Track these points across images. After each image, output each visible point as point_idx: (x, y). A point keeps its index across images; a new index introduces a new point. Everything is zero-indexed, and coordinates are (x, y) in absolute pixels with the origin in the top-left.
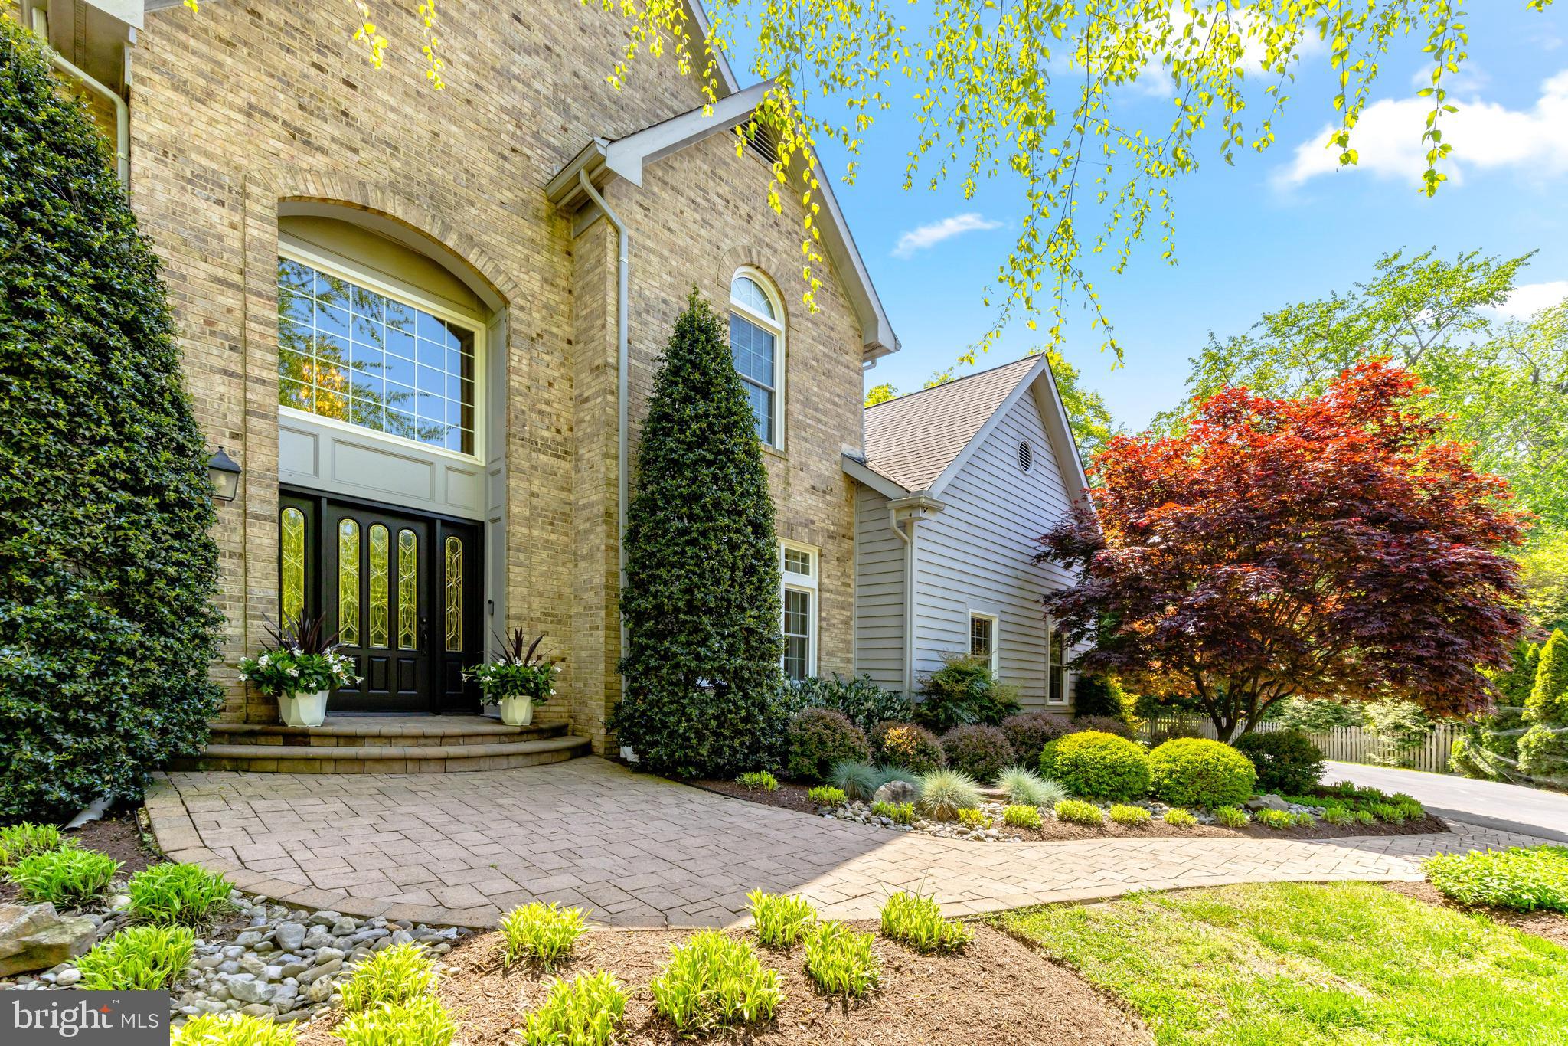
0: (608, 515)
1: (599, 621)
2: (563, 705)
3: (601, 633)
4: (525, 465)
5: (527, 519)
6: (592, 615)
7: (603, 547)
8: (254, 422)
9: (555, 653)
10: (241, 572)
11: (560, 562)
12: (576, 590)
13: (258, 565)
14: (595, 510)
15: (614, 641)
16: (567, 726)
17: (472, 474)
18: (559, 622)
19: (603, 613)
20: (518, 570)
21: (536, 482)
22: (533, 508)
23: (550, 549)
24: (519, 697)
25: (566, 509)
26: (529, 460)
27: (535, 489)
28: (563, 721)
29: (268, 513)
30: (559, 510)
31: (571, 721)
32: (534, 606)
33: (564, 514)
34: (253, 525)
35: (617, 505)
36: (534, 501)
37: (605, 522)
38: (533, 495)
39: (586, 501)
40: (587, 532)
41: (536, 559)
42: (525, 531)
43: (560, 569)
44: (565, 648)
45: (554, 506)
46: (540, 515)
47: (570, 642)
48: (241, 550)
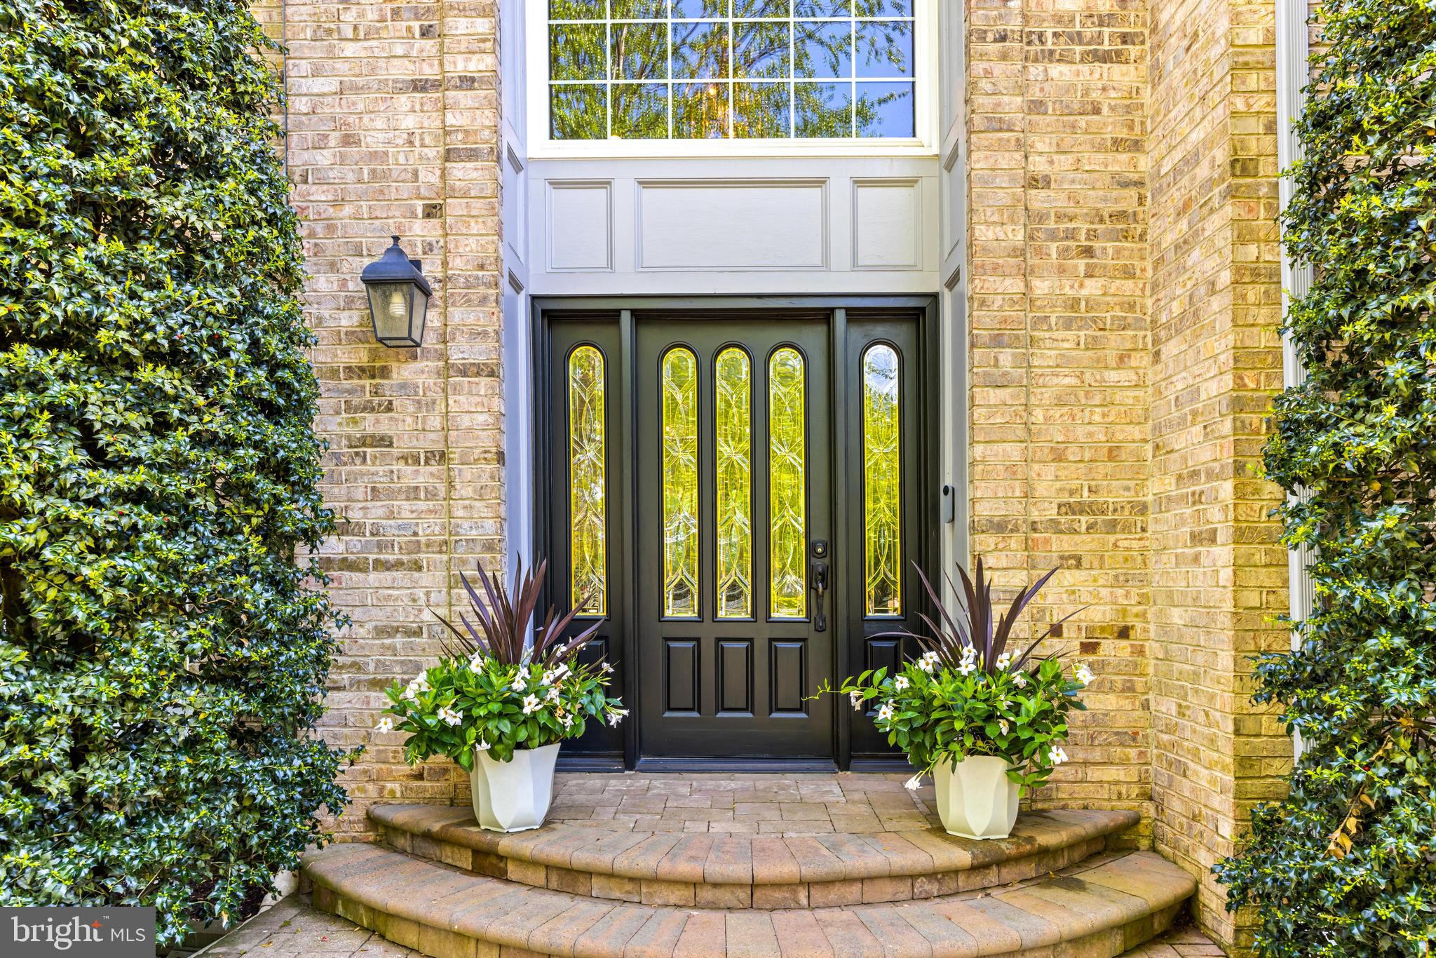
0: (1241, 166)
1: (1215, 514)
2: (1124, 762)
3: (1223, 553)
4: (1012, 104)
5: (1018, 252)
6: (1197, 499)
7: (1225, 277)
8: (461, 172)
9: (1099, 615)
10: (442, 489)
11: (1111, 357)
12: (1157, 428)
13: (468, 473)
14: (1203, 171)
15: (1267, 578)
16: (1135, 822)
17: (910, 182)
18: (1112, 526)
19: (1226, 489)
20: (994, 396)
21: (1041, 144)
22: (1034, 218)
23: (1084, 323)
24: (968, 764)
25: (1128, 200)
26: (1021, 89)
27: (1039, 165)
28: (1124, 809)
29: (481, 359)
30: (1107, 209)
31: (1149, 809)
32: (1041, 489)
33: (1122, 215)
34: (457, 390)
35: (1271, 128)
36: (1038, 198)
37: (1232, 193)
38: (1034, 182)
39: (1177, 155)
40: (1183, 246)
41: (1044, 358)
42: (1015, 285)
43: (1113, 376)
44: (1127, 597)
45: (1093, 199)
46: (1053, 236)
47: (1144, 581)
48: (440, 447)
